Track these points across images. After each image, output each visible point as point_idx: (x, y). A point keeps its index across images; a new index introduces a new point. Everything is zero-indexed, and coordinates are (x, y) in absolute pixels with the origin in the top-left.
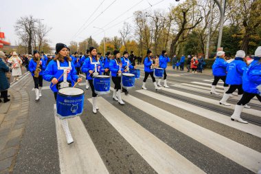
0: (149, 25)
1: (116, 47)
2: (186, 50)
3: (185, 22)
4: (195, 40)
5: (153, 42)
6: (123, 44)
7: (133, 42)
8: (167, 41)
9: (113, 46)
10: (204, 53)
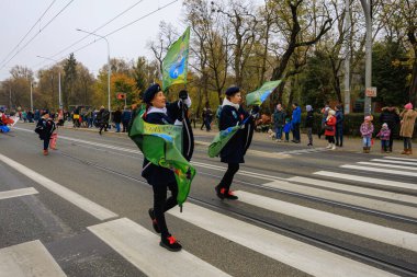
1: (140, 84)
2: (305, 92)
3: (296, 28)
4: (323, 69)
5: (231, 71)
8: (264, 70)
9: (131, 82)
10: (340, 100)
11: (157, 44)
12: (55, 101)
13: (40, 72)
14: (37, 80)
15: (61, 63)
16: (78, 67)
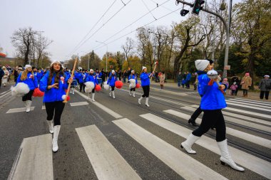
0: (152, 42)
1: (118, 62)
2: (189, 67)
3: (189, 39)
5: (156, 58)
6: (126, 59)
7: (136, 57)
8: (170, 57)
9: (115, 61)
11: (125, 46)
14: (80, 60)
15: (89, 54)
16: (95, 56)
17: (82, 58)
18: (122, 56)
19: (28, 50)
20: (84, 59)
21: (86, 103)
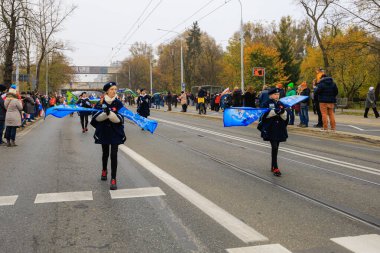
12: (177, 82)
13: (160, 47)
14: (157, 57)
15: (183, 35)
16: (202, 38)
17: (163, 50)
18: (300, 32)
19: (13, 41)
20: (169, 53)
21: (157, 192)
